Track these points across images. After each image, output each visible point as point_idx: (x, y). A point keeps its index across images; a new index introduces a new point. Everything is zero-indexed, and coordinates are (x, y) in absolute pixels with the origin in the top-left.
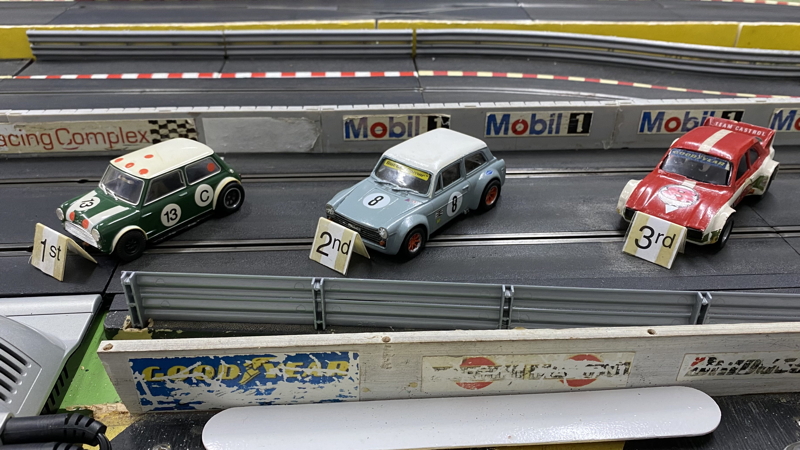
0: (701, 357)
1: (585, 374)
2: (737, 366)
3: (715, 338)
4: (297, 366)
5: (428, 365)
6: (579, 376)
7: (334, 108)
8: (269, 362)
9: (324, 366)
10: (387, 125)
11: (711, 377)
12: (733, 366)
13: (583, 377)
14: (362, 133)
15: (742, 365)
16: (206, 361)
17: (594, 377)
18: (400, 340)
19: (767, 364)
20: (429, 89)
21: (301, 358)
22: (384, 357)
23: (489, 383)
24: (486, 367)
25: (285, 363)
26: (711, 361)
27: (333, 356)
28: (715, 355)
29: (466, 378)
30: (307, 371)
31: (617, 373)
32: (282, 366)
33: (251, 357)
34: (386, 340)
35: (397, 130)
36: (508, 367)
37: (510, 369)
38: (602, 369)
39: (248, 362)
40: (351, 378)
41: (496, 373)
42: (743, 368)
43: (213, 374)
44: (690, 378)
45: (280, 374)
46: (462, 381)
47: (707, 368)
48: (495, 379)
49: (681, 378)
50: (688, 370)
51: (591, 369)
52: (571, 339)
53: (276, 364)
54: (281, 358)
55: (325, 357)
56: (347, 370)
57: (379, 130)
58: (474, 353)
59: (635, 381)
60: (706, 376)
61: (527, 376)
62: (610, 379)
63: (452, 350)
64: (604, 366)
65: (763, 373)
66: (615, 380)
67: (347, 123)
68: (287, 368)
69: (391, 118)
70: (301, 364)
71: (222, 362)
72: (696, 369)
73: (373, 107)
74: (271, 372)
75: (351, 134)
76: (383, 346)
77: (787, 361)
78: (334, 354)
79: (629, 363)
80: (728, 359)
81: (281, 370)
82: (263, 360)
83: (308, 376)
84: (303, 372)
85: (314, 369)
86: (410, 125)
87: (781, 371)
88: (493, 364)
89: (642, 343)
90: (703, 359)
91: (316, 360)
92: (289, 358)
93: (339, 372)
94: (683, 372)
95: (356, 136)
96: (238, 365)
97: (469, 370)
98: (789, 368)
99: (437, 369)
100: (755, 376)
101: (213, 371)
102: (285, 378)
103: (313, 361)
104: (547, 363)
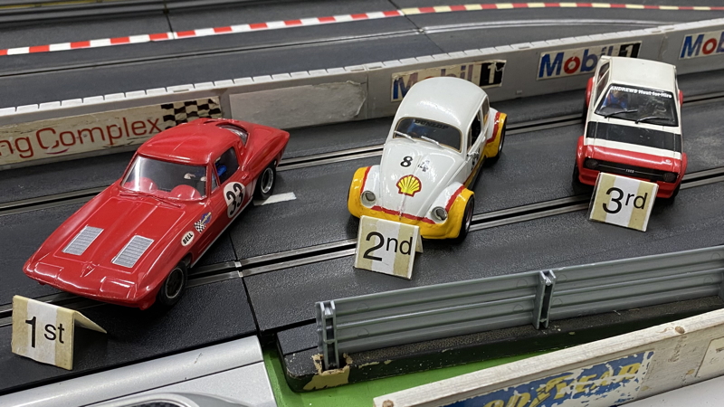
4: (590, 380)
5: (713, 348)
7: (381, 66)
8: (564, 381)
9: (616, 373)
18: (694, 328)
21: (598, 369)
22: (676, 349)
25: (580, 379)
27: (628, 360)
30: (597, 382)
32: (575, 384)
33: (547, 380)
39: (542, 387)
40: (637, 380)
45: (569, 392)
53: (569, 383)
56: (636, 372)
67: (396, 81)
68: (579, 384)
70: (595, 376)
74: (560, 394)
75: (399, 93)
78: (630, 357)
81: (572, 388)
84: (593, 384)
85: (605, 378)
91: (611, 368)
92: (585, 373)
93: (628, 376)
99: (719, 350)
102: (572, 395)
103: (607, 370)
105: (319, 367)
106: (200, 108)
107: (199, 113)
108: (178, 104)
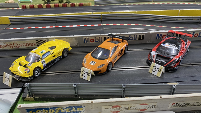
0: (174, 103)
1: (144, 108)
2: (183, 105)
3: (178, 98)
4: (69, 109)
5: (103, 108)
6: (143, 109)
7: (81, 36)
8: (62, 109)
9: (76, 109)
10: (94, 39)
11: (177, 108)
12: (182, 105)
13: (144, 109)
14: (88, 41)
15: (185, 104)
16: (45, 109)
17: (146, 109)
18: (96, 102)
19: (191, 104)
20: (105, 29)
21: (70, 107)
22: (92, 106)
23: (119, 111)
24: (118, 108)
25: (66, 109)
26: (177, 104)
27: (78, 107)
28: (178, 102)
29: (113, 110)
30: (72, 110)
31: (152, 107)
32: (65, 109)
33: (57, 108)
34: (92, 102)
35: (97, 40)
36: (124, 107)
37: (125, 108)
38: (149, 107)
39: (56, 109)
40: (83, 112)
41: (121, 109)
42: (185, 105)
43: (48, 112)
44: (172, 108)
45: (65, 111)
46: (112, 111)
47: (176, 105)
48: (121, 110)
49: (169, 108)
50: (171, 106)
51: (146, 107)
52: (140, 100)
53: (64, 109)
54: (65, 107)
55: (76, 107)
56: (82, 110)
57: (92, 41)
58: (115, 104)
59: (157, 109)
60: (175, 107)
61: (129, 109)
62: (150, 109)
63: (109, 104)
64: (149, 106)
65: (190, 106)
66: (152, 109)
67: (84, 39)
68: (67, 110)
69: (95, 38)
70: (70, 109)
71: (50, 109)
72: (173, 106)
73: (91, 35)
74: (63, 111)
75: (86, 42)
76: (91, 104)
77: (196, 103)
78: (78, 106)
79: (155, 105)
80: (181, 103)
81: (65, 110)
82: (60, 108)
83: (72, 111)
84: (71, 111)
85: (74, 110)
86: (100, 39)
87: (195, 105)
88: (120, 107)
89: (159, 100)
90: (175, 103)
91: (74, 108)
92: (67, 108)
93: (80, 110)
94: (169, 107)
95: (87, 42)
96: (54, 109)
97: (114, 108)
98: (197, 105)
99: (106, 109)
100: (188, 107)
101: (48, 111)
102: (66, 112)
103: (73, 108)
104: (134, 106)
105: (27, 96)
106: (43, 41)
107: (43, 42)
108: (39, 40)
